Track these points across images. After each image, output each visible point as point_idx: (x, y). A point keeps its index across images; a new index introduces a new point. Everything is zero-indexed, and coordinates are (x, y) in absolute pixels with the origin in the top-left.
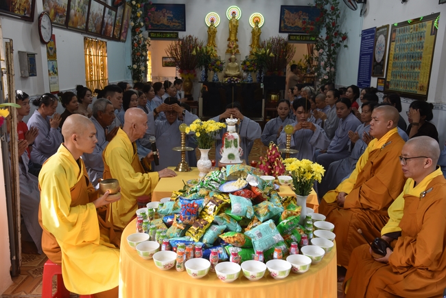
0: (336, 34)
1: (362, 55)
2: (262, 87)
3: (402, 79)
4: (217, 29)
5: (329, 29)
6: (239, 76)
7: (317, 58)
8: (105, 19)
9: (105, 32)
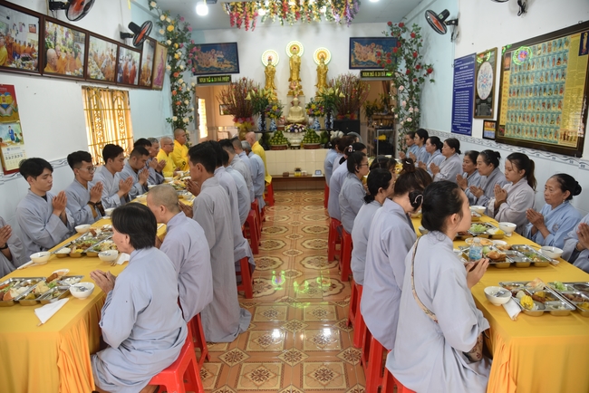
1: (456, 91)
4: (276, 69)
5: (409, 61)
6: (303, 123)
7: (396, 96)
8: (121, 62)
9: (123, 79)
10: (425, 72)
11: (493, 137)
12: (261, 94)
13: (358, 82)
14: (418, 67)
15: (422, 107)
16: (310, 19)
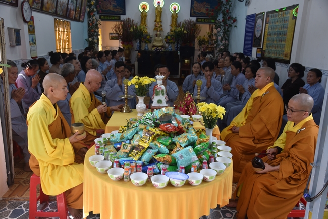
0: (229, 18)
1: (246, 32)
2: (179, 54)
3: (273, 49)
5: (224, 14)
6: (163, 47)
7: (216, 34)
10: (232, 21)
12: (139, 28)
13: (195, 24)
15: (230, 41)
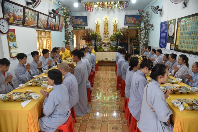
1: (161, 33)
4: (100, 25)
5: (145, 23)
6: (109, 43)
7: (140, 35)
8: (49, 22)
9: (49, 28)
10: (150, 27)
11: (174, 49)
12: (95, 33)
13: (127, 30)
14: (148, 25)
15: (149, 39)
16: (112, 8)
